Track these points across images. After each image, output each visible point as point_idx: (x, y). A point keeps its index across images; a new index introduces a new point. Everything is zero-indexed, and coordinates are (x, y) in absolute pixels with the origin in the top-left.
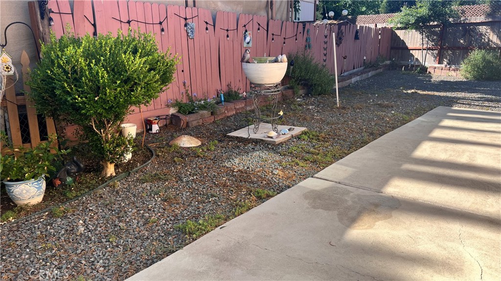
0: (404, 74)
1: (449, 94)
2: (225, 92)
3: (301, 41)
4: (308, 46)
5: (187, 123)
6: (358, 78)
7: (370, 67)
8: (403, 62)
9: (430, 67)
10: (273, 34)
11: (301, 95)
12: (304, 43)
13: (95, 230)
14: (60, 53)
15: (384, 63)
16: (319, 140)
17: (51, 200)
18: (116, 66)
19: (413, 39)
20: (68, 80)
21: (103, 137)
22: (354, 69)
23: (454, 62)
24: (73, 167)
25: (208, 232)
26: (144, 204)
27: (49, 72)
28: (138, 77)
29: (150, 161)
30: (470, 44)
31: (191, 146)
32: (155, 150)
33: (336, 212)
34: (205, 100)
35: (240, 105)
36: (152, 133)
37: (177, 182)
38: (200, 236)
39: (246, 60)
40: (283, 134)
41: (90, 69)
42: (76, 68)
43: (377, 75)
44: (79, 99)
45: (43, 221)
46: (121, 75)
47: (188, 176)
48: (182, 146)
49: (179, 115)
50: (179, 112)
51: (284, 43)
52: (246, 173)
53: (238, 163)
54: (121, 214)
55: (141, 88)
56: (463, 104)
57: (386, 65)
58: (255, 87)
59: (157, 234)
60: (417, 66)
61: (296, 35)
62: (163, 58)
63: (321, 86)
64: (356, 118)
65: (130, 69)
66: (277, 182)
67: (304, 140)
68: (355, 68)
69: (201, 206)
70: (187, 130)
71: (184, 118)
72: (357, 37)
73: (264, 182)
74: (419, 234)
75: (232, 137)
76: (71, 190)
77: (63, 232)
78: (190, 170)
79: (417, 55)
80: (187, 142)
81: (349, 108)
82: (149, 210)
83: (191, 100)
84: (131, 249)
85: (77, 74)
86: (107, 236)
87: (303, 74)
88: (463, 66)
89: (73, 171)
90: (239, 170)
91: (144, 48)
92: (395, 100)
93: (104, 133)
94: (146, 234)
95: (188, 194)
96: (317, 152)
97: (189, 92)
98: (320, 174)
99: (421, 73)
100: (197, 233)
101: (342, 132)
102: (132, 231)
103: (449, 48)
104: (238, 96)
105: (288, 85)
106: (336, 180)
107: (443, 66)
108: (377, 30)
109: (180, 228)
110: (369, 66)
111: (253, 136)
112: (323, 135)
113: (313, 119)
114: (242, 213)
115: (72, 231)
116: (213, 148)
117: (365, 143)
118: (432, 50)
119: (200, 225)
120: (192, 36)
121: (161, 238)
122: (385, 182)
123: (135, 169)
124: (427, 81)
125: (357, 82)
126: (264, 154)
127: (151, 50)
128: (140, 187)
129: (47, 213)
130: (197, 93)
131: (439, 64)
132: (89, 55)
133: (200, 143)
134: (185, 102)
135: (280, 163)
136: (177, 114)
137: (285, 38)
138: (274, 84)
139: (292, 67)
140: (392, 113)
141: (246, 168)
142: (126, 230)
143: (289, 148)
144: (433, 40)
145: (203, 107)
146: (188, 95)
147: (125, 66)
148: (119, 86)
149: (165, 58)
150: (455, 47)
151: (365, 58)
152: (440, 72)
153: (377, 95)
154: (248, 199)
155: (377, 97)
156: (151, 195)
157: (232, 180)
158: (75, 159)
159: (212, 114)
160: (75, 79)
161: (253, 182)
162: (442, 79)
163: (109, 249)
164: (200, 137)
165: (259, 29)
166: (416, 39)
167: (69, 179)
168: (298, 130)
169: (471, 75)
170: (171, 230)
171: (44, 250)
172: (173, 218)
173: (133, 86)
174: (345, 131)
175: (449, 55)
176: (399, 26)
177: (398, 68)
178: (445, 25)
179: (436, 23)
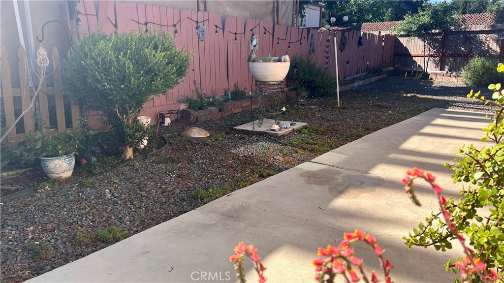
0: (406, 80)
1: (446, 98)
2: (232, 91)
3: (306, 45)
4: (312, 50)
5: (197, 118)
6: (361, 83)
7: (373, 73)
8: (406, 69)
9: (432, 73)
10: (278, 39)
11: (305, 97)
12: (308, 48)
13: (121, 196)
14: (92, 47)
15: (387, 69)
16: (318, 133)
17: (79, 175)
18: (139, 59)
19: (415, 46)
20: (99, 70)
21: (124, 122)
22: (357, 74)
23: (455, 69)
24: (98, 148)
25: (216, 198)
26: (161, 179)
27: (83, 63)
28: (158, 69)
29: (164, 148)
30: (471, 51)
31: (201, 137)
32: (169, 139)
33: (327, 187)
34: (214, 97)
35: (246, 103)
36: (164, 126)
37: (189, 164)
38: (210, 201)
39: (252, 59)
40: (284, 128)
41: (118, 60)
42: (106, 59)
43: (381, 80)
44: (108, 86)
45: (75, 190)
46: (143, 66)
47: (198, 160)
48: (192, 136)
49: (190, 110)
50: (189, 107)
51: (289, 47)
52: (250, 158)
53: (242, 150)
54: (141, 186)
55: (161, 79)
56: (458, 106)
57: (389, 71)
58: (260, 85)
59: (173, 200)
60: (420, 72)
61: (301, 40)
62: (179, 53)
63: (324, 88)
64: (354, 117)
65: (152, 61)
66: (278, 165)
67: (304, 133)
68: (359, 72)
69: (210, 181)
70: (196, 123)
71: (195, 114)
72: (360, 44)
73: (266, 165)
74: (397, 203)
75: (238, 130)
76: (95, 168)
77: (93, 197)
78: (200, 155)
79: (419, 61)
80: (197, 133)
81: (348, 108)
82: (165, 183)
83: (201, 97)
84: (151, 210)
85: (106, 65)
86: (131, 201)
87: (307, 76)
88: (463, 73)
89: (97, 152)
90: (244, 156)
91: (163, 44)
92: (394, 102)
93: (126, 118)
94: (164, 199)
95: (199, 172)
96: (316, 142)
97: (199, 90)
98: (317, 159)
99: (423, 79)
100: (208, 199)
101: (340, 128)
102: (152, 197)
103: (450, 55)
104: (245, 95)
105: (292, 87)
106: (330, 164)
107: (444, 72)
108: (380, 37)
109: (192, 196)
110: (373, 71)
111: (257, 129)
112: (322, 129)
113: (314, 116)
114: (245, 186)
115: (101, 196)
116: (220, 139)
117: (360, 136)
118: (434, 57)
119: (210, 193)
120: (202, 38)
121: (177, 203)
122: (373, 165)
123: (151, 153)
124: (428, 86)
125: (359, 86)
126: (267, 144)
127: (169, 47)
128: (156, 167)
129: (77, 184)
130: (206, 91)
131: (440, 70)
132: (117, 49)
133: (208, 135)
134: (195, 99)
135: (281, 151)
136: (187, 110)
137: (289, 43)
138: (277, 81)
139: (296, 70)
140: (389, 113)
141: (250, 154)
142: (147, 197)
143: (290, 140)
144: (435, 48)
145: (212, 104)
146: (198, 93)
147: (147, 59)
148: (141, 76)
149: (181, 54)
150: (456, 55)
151: (368, 63)
152: (441, 78)
153: (377, 98)
154: (251, 176)
155: (377, 99)
156: (166, 172)
157: (238, 164)
158: (100, 141)
159: (220, 110)
160: (105, 69)
161: (256, 165)
162: (443, 85)
163: (133, 210)
164: (209, 130)
165: (265, 33)
166: (418, 47)
167: (94, 159)
168: (299, 125)
169: (470, 81)
170: (186, 197)
171: (79, 209)
172: (186, 189)
173: (153, 77)
174: (343, 126)
175: (450, 62)
176: (402, 33)
177: (400, 74)
178: (447, 33)
179: (437, 31)
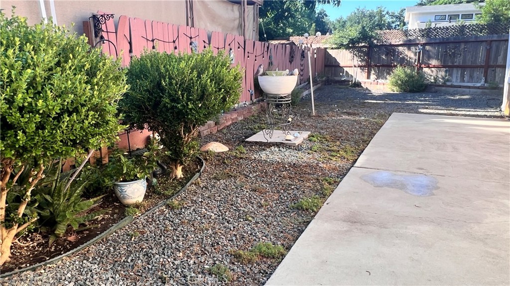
3: (266, 58)
4: (271, 63)
6: (307, 92)
10: (248, 52)
16: (328, 140)
19: (346, 59)
21: (185, 141)
22: (301, 84)
23: (380, 77)
24: (158, 169)
25: (321, 207)
26: (239, 195)
37: (246, 178)
51: (256, 60)
52: (297, 168)
57: (323, 81)
61: (263, 53)
66: (328, 172)
67: (315, 141)
73: (320, 173)
75: (251, 142)
79: (351, 71)
80: (218, 147)
81: (324, 117)
89: (158, 173)
106: (374, 168)
107: (372, 80)
108: (313, 50)
112: (329, 137)
113: (305, 125)
114: (331, 194)
116: (245, 151)
117: (366, 142)
118: (361, 67)
119: (311, 203)
121: (286, 215)
125: (307, 95)
129: (164, 207)
131: (367, 79)
133: (227, 149)
137: (256, 56)
140: (363, 119)
143: (309, 148)
152: (370, 86)
156: (236, 188)
165: (239, 48)
167: (155, 181)
169: (396, 89)
170: (286, 209)
176: (334, 46)
177: (333, 84)
178: (371, 46)
179: (363, 44)
